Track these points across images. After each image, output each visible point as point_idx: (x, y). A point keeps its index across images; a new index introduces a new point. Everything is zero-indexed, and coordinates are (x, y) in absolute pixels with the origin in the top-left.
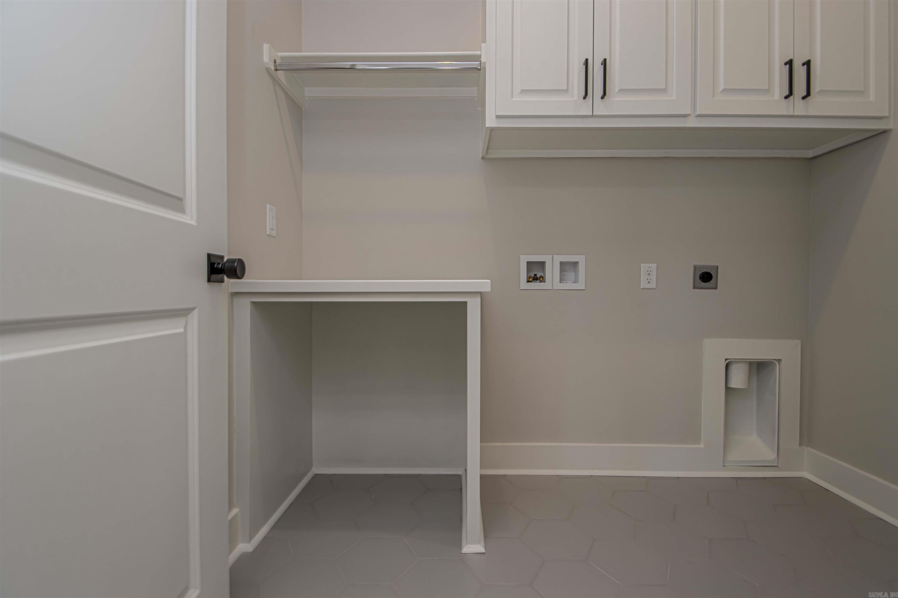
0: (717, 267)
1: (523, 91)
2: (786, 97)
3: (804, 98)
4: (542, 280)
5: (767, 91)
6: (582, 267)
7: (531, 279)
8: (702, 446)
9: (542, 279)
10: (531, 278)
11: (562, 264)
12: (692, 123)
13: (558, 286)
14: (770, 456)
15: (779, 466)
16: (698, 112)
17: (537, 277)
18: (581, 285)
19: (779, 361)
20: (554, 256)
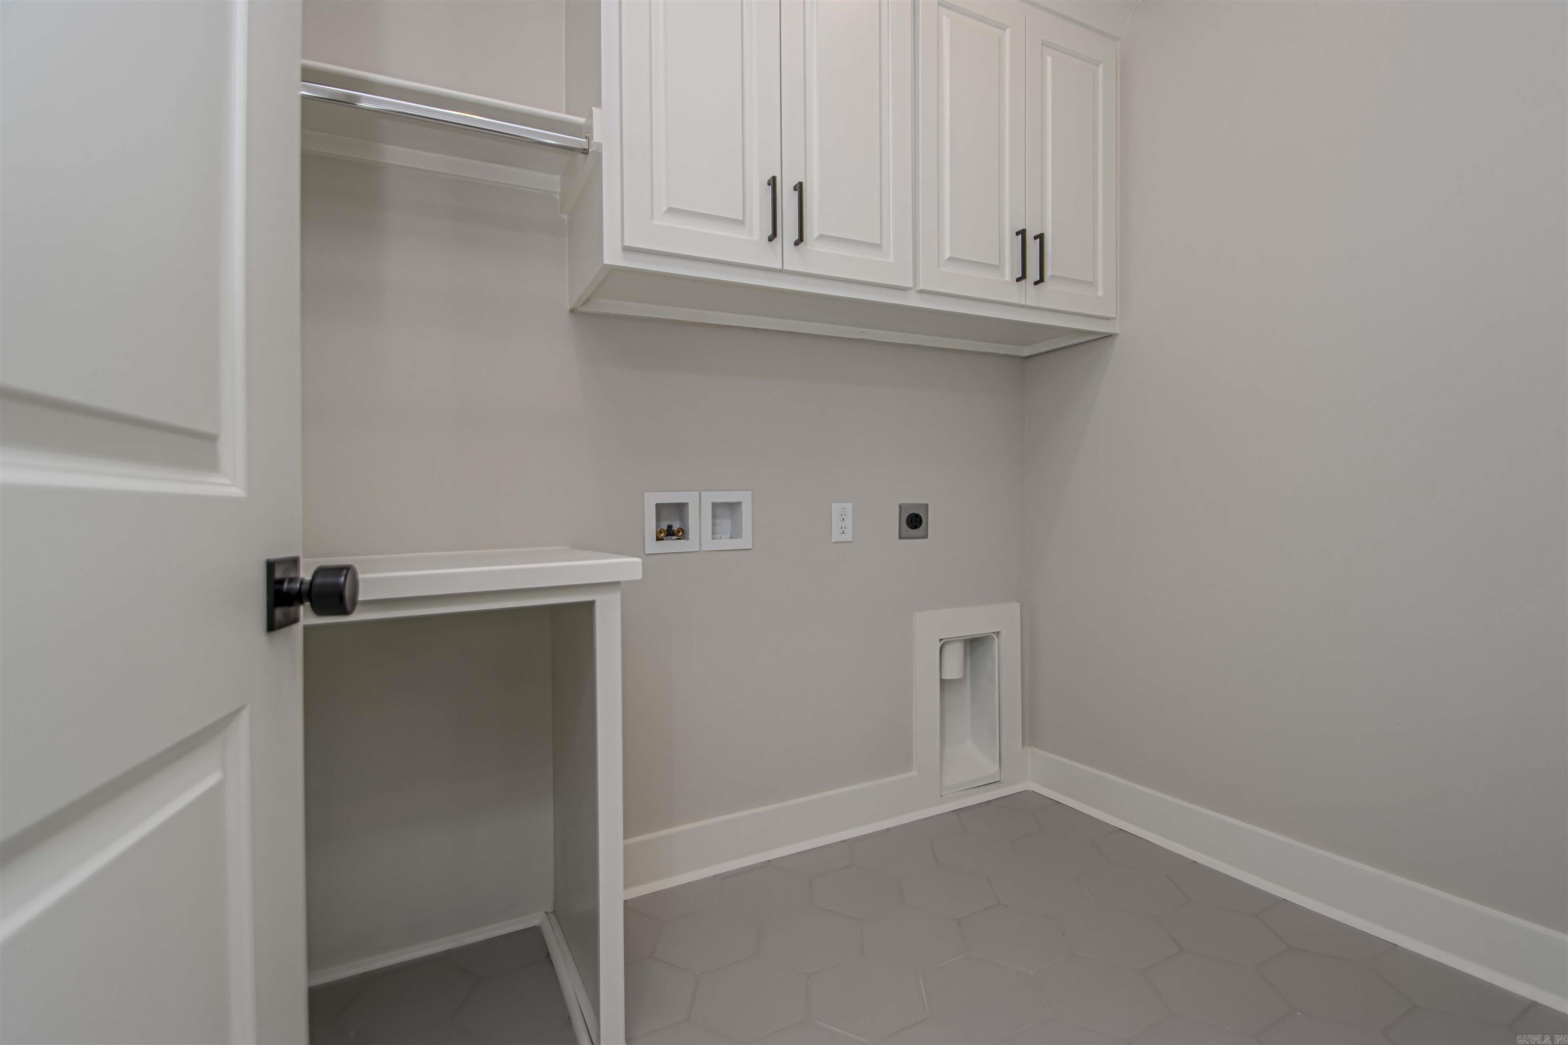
0: (927, 505)
1: (671, 210)
2: (1018, 280)
3: (1036, 283)
4: (681, 536)
5: (998, 268)
6: (746, 511)
7: (662, 535)
8: (913, 773)
9: (681, 534)
10: (661, 533)
11: (715, 506)
12: (913, 301)
13: (710, 544)
14: (990, 768)
15: (1002, 781)
16: (921, 287)
17: (673, 532)
18: (745, 542)
19: (998, 633)
20: (702, 492)
